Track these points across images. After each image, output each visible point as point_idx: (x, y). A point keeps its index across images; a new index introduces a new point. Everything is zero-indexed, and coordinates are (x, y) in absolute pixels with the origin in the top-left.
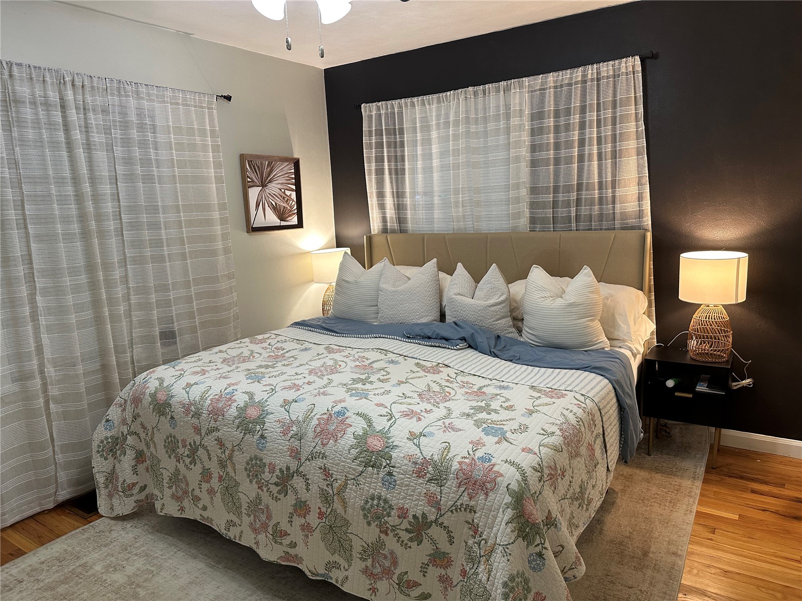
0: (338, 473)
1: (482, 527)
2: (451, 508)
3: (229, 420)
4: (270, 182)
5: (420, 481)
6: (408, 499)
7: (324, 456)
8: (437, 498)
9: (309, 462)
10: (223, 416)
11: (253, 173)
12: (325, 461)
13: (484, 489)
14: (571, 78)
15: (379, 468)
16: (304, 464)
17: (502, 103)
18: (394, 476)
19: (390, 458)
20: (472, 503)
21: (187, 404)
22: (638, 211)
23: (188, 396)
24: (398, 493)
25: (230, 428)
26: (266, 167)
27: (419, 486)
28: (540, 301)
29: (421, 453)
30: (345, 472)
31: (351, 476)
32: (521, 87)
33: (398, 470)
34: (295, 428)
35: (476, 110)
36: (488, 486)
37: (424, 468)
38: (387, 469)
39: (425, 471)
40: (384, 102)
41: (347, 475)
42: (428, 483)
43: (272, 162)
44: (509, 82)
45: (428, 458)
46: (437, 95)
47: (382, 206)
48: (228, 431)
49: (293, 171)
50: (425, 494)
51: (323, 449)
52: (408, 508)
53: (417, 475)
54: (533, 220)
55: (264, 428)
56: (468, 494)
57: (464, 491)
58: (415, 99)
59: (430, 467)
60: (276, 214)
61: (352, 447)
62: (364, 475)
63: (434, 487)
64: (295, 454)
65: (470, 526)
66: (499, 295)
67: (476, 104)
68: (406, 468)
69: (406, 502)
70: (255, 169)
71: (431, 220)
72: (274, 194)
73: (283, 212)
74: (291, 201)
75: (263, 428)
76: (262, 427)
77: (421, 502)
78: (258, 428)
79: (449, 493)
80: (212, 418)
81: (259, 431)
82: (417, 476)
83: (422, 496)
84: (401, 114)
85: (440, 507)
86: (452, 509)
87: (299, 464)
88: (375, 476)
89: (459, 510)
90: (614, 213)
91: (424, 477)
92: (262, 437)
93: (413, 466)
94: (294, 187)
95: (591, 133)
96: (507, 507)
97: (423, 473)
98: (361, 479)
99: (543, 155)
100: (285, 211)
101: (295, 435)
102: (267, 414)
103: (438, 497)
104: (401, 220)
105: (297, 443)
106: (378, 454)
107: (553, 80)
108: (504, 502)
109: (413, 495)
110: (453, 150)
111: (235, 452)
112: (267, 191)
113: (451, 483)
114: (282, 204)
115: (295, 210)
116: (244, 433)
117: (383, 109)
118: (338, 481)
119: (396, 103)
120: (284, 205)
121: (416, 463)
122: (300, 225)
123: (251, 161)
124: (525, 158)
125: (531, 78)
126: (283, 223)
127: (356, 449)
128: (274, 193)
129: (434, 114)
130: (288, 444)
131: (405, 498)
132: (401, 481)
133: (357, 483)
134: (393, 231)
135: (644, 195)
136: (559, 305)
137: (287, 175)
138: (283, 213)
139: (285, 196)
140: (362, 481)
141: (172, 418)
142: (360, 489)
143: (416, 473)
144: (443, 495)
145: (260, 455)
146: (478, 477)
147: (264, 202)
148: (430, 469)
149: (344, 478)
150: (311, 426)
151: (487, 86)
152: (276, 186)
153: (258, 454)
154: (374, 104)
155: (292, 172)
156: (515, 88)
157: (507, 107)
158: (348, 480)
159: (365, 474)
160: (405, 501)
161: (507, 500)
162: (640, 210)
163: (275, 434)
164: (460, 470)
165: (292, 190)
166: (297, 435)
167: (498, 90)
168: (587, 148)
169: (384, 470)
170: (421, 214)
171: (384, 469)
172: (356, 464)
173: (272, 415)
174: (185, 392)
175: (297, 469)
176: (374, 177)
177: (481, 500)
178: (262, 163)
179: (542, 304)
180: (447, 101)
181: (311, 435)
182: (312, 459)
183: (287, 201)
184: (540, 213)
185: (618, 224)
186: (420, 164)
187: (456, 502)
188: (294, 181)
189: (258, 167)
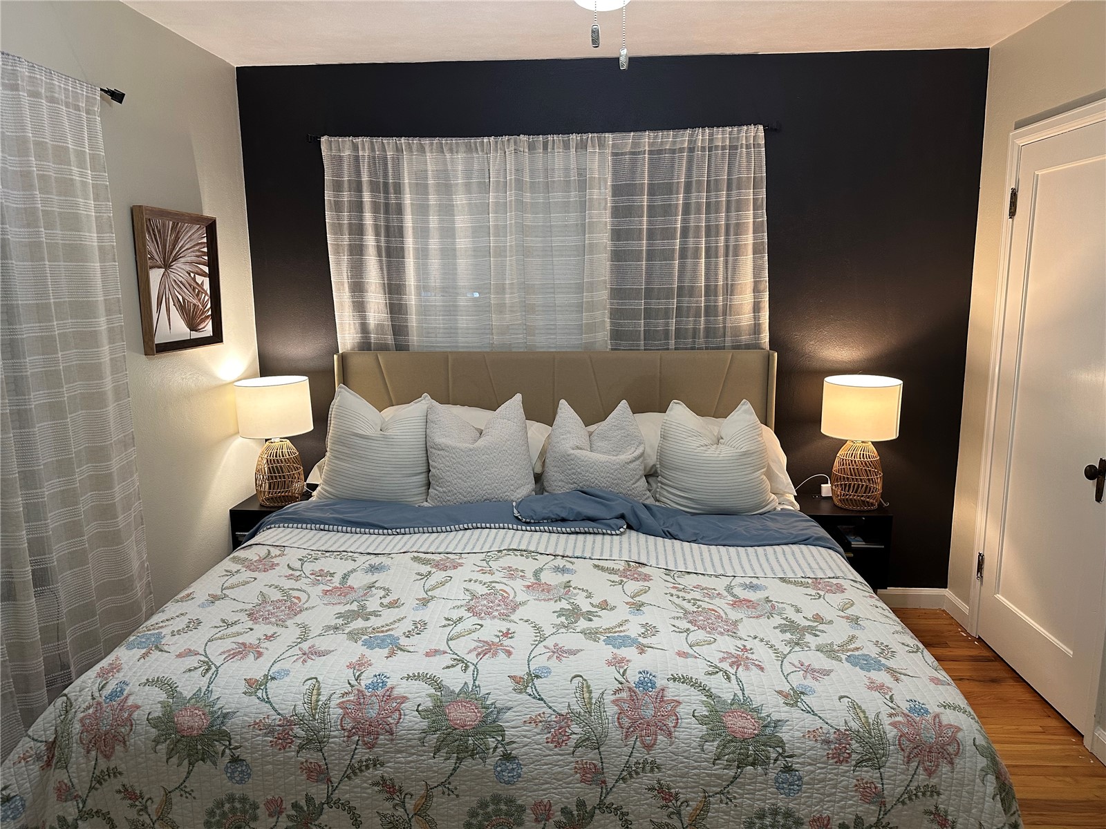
0: (689, 790)
1: (955, 813)
2: (901, 796)
3: (410, 740)
4: (175, 259)
5: (843, 768)
6: (828, 801)
7: (655, 767)
8: (876, 788)
9: (624, 783)
10: (392, 734)
11: (153, 242)
12: (658, 775)
13: (947, 756)
14: (674, 143)
15: (765, 763)
16: (614, 790)
17: (573, 165)
18: (797, 771)
19: (781, 743)
20: (934, 781)
21: (279, 726)
22: (753, 325)
23: (273, 708)
24: (808, 797)
25: (414, 754)
26: (170, 232)
27: (843, 776)
28: (700, 451)
29: (827, 723)
30: (702, 785)
31: (714, 789)
32: (602, 145)
33: (801, 760)
34: (575, 728)
35: (532, 171)
36: (951, 749)
37: (845, 747)
38: (781, 763)
39: (847, 751)
40: (366, 139)
41: (707, 789)
42: (857, 768)
43: (178, 224)
44: (585, 136)
45: (842, 728)
46: (466, 140)
47: (360, 307)
48: (412, 762)
49: (205, 240)
50: (856, 786)
51: (649, 754)
52: (830, 815)
53: (835, 760)
54: (616, 335)
55: (507, 740)
56: (925, 770)
57: (917, 767)
58: (426, 141)
59: (854, 742)
60: (184, 319)
61: (704, 739)
62: (741, 782)
63: (867, 772)
64: (593, 775)
65: (932, 816)
66: (635, 446)
67: (532, 162)
68: (815, 752)
69: (825, 807)
70: (155, 235)
71: (452, 331)
72: (181, 282)
73: (193, 315)
74: (204, 295)
75: (503, 740)
76: (500, 739)
77: (850, 800)
78: (491, 742)
79: (895, 775)
80: (360, 742)
81: (496, 748)
82: (836, 762)
83: (851, 791)
84: (397, 162)
85: (883, 800)
86: (903, 798)
87: (604, 791)
88: (760, 779)
89: (914, 797)
90: (724, 327)
91: (849, 760)
92: (507, 757)
93: (826, 747)
94: (206, 269)
95: (699, 220)
96: (984, 773)
97: (846, 755)
98: (736, 789)
99: (632, 245)
100: (196, 313)
101: (584, 741)
102: (498, 713)
103: (878, 785)
104: (399, 329)
105: (593, 754)
106: (757, 742)
107: (649, 142)
108: (979, 768)
109: (835, 792)
110: (496, 226)
111: (435, 799)
112: (172, 275)
113: (895, 760)
114: (191, 299)
115: (208, 310)
116: (458, 758)
117: (363, 149)
118: (691, 803)
119: (390, 142)
120: (195, 301)
121: (827, 742)
122: (217, 337)
123: (149, 220)
124: (606, 247)
125: (618, 135)
126: (195, 335)
127: (713, 741)
128: (181, 279)
129: (460, 168)
130: (572, 759)
131: (822, 801)
132: (812, 776)
133: (728, 798)
134: (383, 347)
135: (762, 305)
136: (730, 455)
137: (197, 248)
138: (193, 318)
139: (195, 286)
140: (736, 792)
141: (235, 760)
142: (736, 806)
143: (833, 758)
144: (885, 781)
145: (510, 791)
146: (931, 740)
147: (167, 296)
148: (855, 745)
149: (702, 795)
150: (610, 718)
151: (550, 137)
152: (183, 267)
153: (500, 792)
154: (347, 139)
155: (204, 243)
156: (593, 146)
157: (581, 172)
158: (709, 796)
159: (742, 780)
160: (822, 806)
161: (981, 763)
162: (755, 323)
163: (536, 747)
164: (901, 736)
165: (203, 274)
166: (588, 739)
167: (566, 146)
168: (691, 240)
169: (776, 765)
170: (438, 321)
171: (774, 763)
172: (721, 766)
173: (509, 714)
174: (257, 701)
175: (601, 801)
176: (345, 258)
177: (945, 774)
178: (164, 225)
179: (705, 455)
180: (483, 151)
181: (615, 734)
182: (631, 777)
183: (197, 295)
184: (628, 325)
185: (728, 341)
186: (434, 243)
187: (908, 786)
188: (206, 258)
189: (159, 232)
